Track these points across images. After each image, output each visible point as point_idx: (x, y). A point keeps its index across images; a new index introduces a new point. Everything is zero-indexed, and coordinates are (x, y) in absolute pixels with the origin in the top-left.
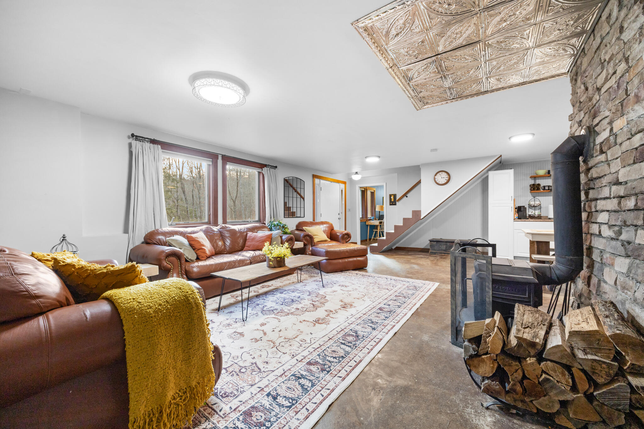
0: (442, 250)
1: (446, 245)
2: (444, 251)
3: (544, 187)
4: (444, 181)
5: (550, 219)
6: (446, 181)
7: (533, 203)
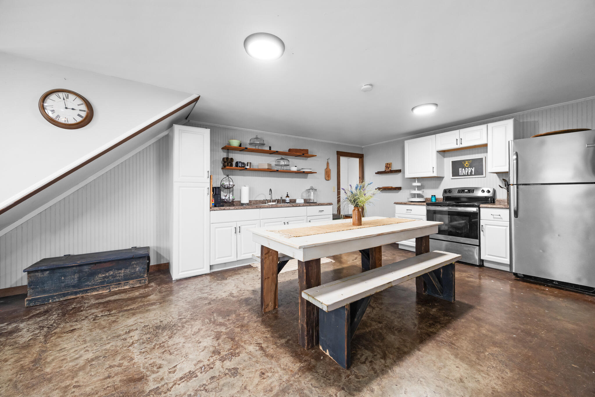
0: (68, 286)
1: (80, 272)
2: (74, 286)
3: (237, 163)
4: (73, 118)
5: (242, 204)
6: (79, 119)
7: (228, 183)
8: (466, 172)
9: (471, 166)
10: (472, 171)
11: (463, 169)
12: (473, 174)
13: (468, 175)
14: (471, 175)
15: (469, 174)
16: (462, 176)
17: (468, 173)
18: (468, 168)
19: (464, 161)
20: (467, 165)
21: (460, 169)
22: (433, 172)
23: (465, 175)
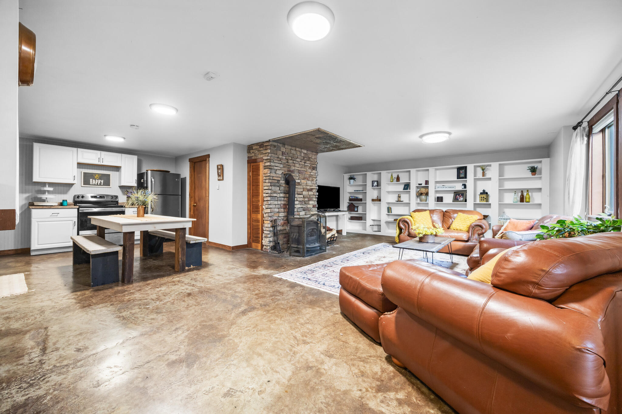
8: (96, 182)
9: (100, 179)
10: (101, 182)
11: (94, 180)
12: (102, 184)
13: (97, 185)
14: (100, 185)
15: (99, 184)
16: (92, 185)
17: (97, 183)
18: (98, 179)
19: (95, 174)
20: (97, 177)
21: (91, 180)
22: (74, 180)
23: (95, 185)
